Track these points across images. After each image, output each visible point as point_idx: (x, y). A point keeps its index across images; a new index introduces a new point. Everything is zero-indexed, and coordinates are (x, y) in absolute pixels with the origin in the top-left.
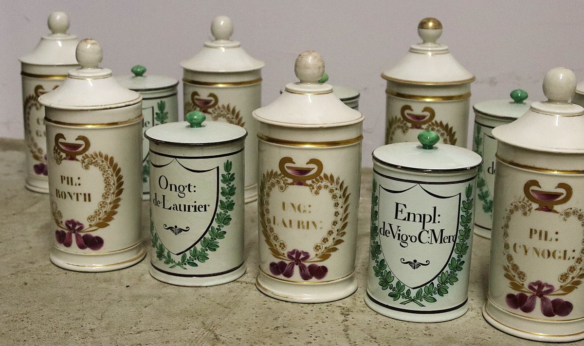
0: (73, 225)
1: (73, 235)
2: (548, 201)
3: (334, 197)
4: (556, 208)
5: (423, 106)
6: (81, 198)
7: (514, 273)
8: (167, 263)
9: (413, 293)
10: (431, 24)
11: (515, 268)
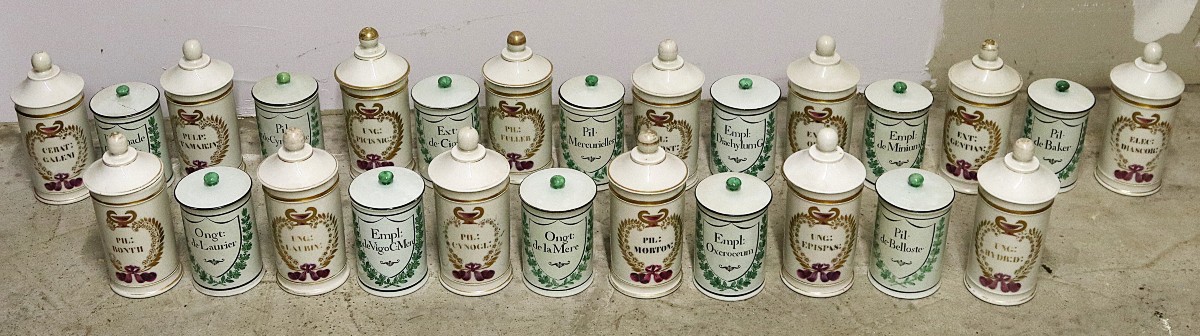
0: (131, 269)
1: (132, 275)
2: (469, 218)
3: (327, 226)
4: (475, 221)
5: (373, 103)
6: (135, 250)
7: (455, 259)
8: (210, 283)
9: (392, 280)
10: (369, 35)
11: (455, 256)
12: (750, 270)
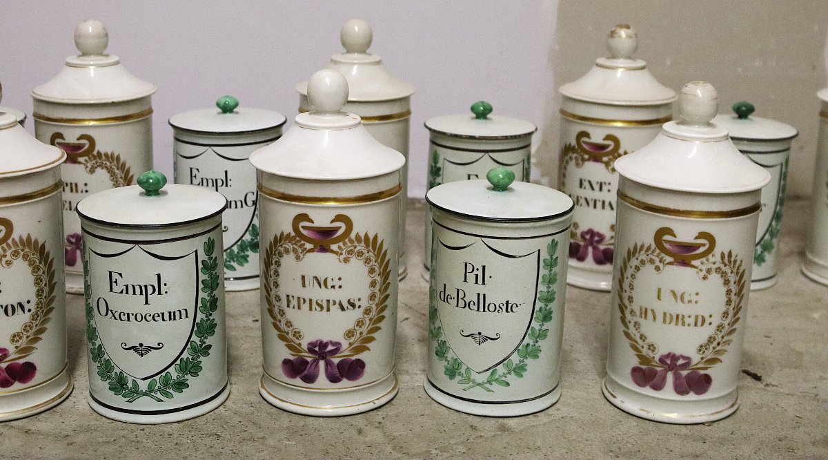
12: (185, 356)
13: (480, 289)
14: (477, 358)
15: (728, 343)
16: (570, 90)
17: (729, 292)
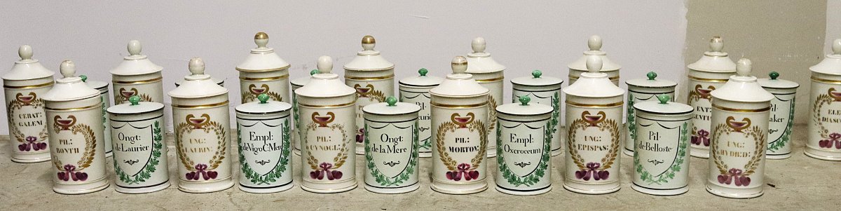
0: (69, 168)
1: (70, 174)
2: (324, 122)
3: (217, 133)
4: (328, 124)
5: (262, 84)
6: (73, 151)
7: (312, 160)
8: (127, 182)
9: (264, 178)
10: (262, 36)
11: (312, 157)
12: (538, 168)
13: (656, 142)
14: (654, 171)
15: (757, 165)
16: (692, 66)
17: (757, 143)
